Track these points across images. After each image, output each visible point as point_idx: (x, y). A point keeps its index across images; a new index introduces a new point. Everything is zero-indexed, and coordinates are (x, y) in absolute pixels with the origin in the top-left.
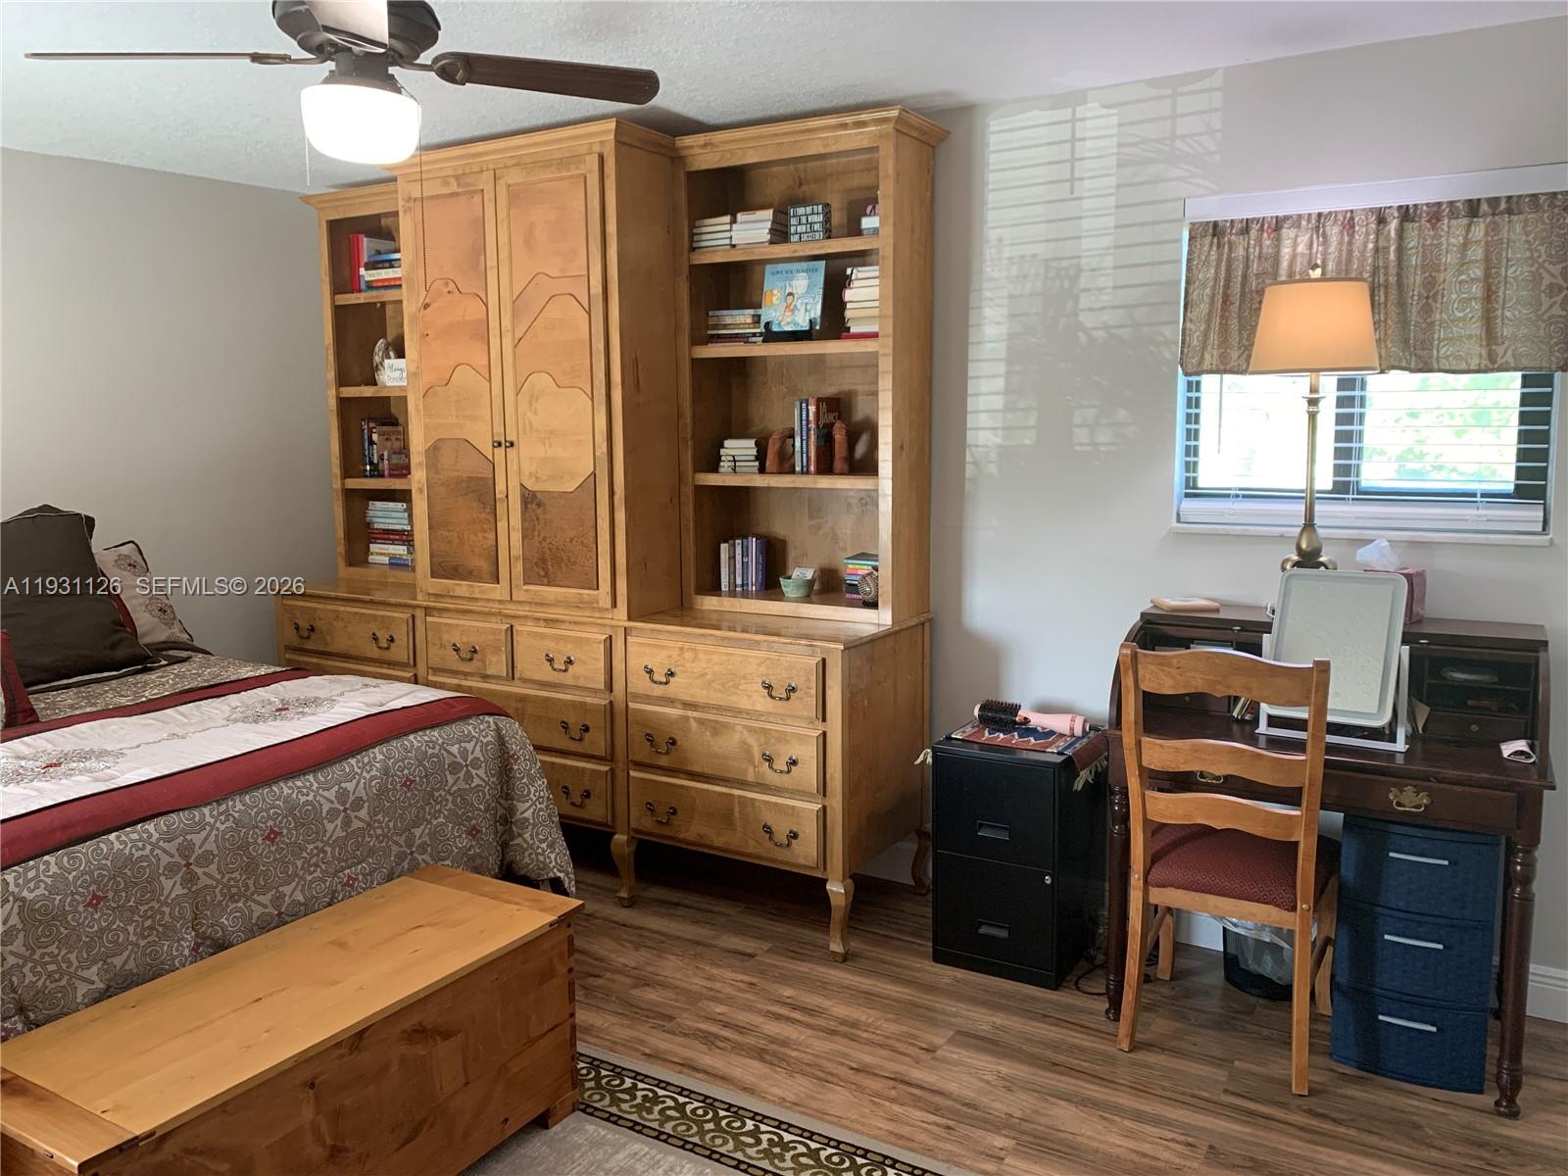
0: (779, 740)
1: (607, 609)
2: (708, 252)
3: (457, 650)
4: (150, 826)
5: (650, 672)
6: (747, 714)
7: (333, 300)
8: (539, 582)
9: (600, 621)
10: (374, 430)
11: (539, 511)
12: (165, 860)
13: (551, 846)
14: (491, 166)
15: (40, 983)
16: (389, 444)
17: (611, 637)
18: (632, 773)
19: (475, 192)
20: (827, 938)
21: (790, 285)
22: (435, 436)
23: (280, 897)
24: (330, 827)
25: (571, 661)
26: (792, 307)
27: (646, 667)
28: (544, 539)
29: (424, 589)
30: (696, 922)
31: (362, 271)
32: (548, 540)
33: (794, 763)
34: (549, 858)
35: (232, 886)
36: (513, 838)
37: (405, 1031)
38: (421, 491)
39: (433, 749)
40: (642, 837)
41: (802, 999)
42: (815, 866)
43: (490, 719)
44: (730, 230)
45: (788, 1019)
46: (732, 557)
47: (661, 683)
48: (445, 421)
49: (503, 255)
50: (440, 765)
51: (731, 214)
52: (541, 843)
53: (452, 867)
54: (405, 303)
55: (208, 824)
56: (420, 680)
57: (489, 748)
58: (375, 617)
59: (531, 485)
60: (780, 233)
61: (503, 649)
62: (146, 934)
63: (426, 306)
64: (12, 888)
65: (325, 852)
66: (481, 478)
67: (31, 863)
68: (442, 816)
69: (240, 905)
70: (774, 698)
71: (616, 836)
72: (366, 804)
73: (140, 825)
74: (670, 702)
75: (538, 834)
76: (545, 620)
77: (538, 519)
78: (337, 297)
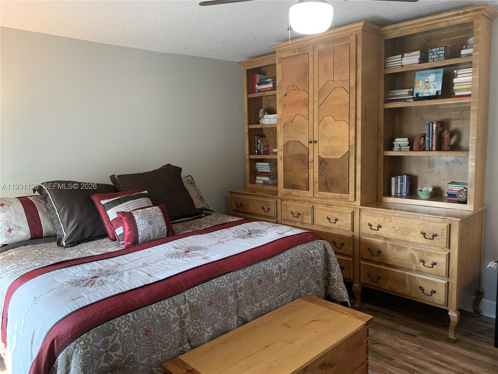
0: (428, 255)
1: (352, 201)
2: (393, 69)
3: (293, 214)
4: (224, 277)
5: (371, 225)
6: (413, 244)
7: (248, 96)
8: (324, 191)
9: (349, 206)
10: (259, 139)
11: (326, 166)
12: (229, 289)
13: (343, 289)
14: (311, 44)
15: (195, 332)
16: (263, 144)
17: (353, 211)
18: (362, 262)
19: (305, 54)
20: (447, 333)
21: (427, 78)
22: (287, 140)
23: (261, 304)
24: (276, 279)
25: (337, 220)
26: (428, 87)
27: (369, 224)
28: (327, 175)
29: (281, 192)
30: (387, 319)
31: (257, 86)
32: (329, 176)
33: (435, 264)
34: (343, 294)
35: (248, 300)
36: (331, 285)
37: (319, 365)
38: (281, 159)
39: (305, 251)
40: (364, 285)
41: (444, 357)
42: (444, 305)
43: (321, 241)
44: (402, 60)
45: (441, 366)
46: (397, 183)
47: (375, 230)
48: (291, 135)
49: (316, 75)
50: (307, 258)
51: (402, 54)
52: (340, 288)
53: (312, 295)
54: (277, 95)
55: (241, 277)
56: (279, 223)
57: (322, 252)
58: (263, 201)
59: (323, 156)
60: (424, 59)
61: (310, 214)
62: (224, 316)
63: (286, 95)
64: (187, 298)
65: (275, 288)
66: (304, 154)
67: (192, 289)
68: (308, 276)
69: (250, 306)
70: (427, 238)
71: (354, 285)
72: (287, 271)
73: (222, 277)
74: (379, 237)
75: (339, 285)
76: (326, 204)
77: (325, 169)
78: (249, 95)
